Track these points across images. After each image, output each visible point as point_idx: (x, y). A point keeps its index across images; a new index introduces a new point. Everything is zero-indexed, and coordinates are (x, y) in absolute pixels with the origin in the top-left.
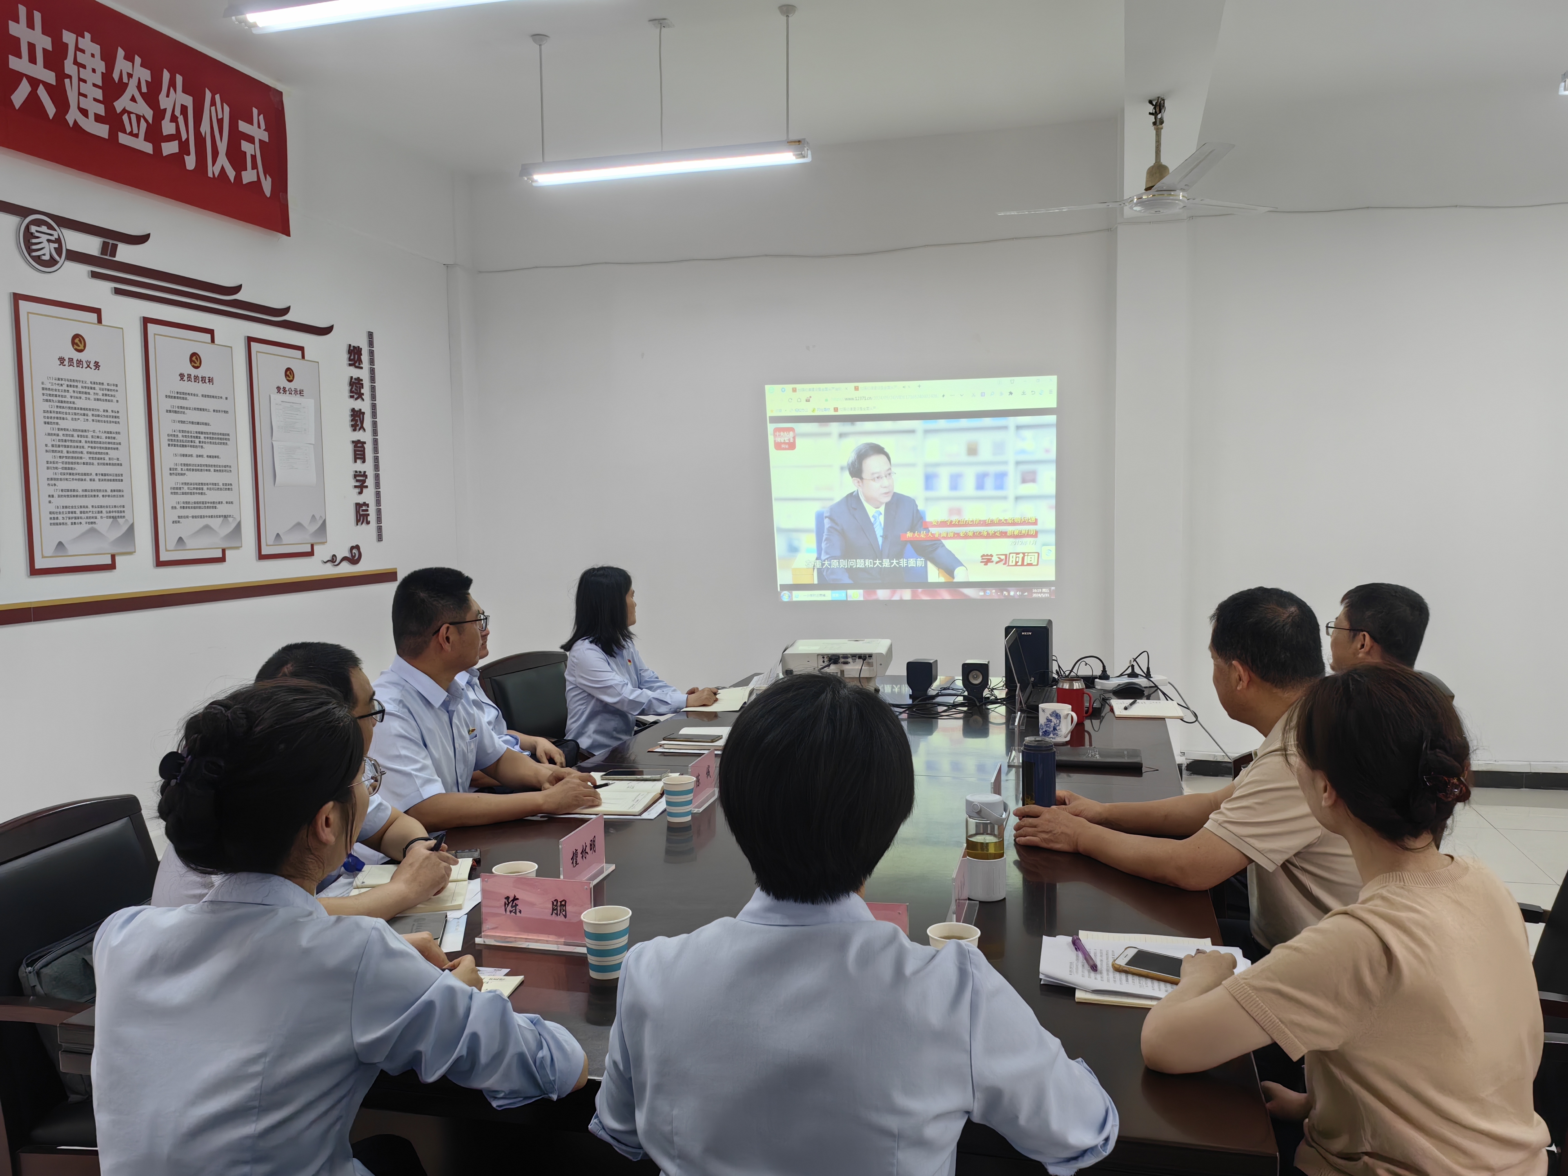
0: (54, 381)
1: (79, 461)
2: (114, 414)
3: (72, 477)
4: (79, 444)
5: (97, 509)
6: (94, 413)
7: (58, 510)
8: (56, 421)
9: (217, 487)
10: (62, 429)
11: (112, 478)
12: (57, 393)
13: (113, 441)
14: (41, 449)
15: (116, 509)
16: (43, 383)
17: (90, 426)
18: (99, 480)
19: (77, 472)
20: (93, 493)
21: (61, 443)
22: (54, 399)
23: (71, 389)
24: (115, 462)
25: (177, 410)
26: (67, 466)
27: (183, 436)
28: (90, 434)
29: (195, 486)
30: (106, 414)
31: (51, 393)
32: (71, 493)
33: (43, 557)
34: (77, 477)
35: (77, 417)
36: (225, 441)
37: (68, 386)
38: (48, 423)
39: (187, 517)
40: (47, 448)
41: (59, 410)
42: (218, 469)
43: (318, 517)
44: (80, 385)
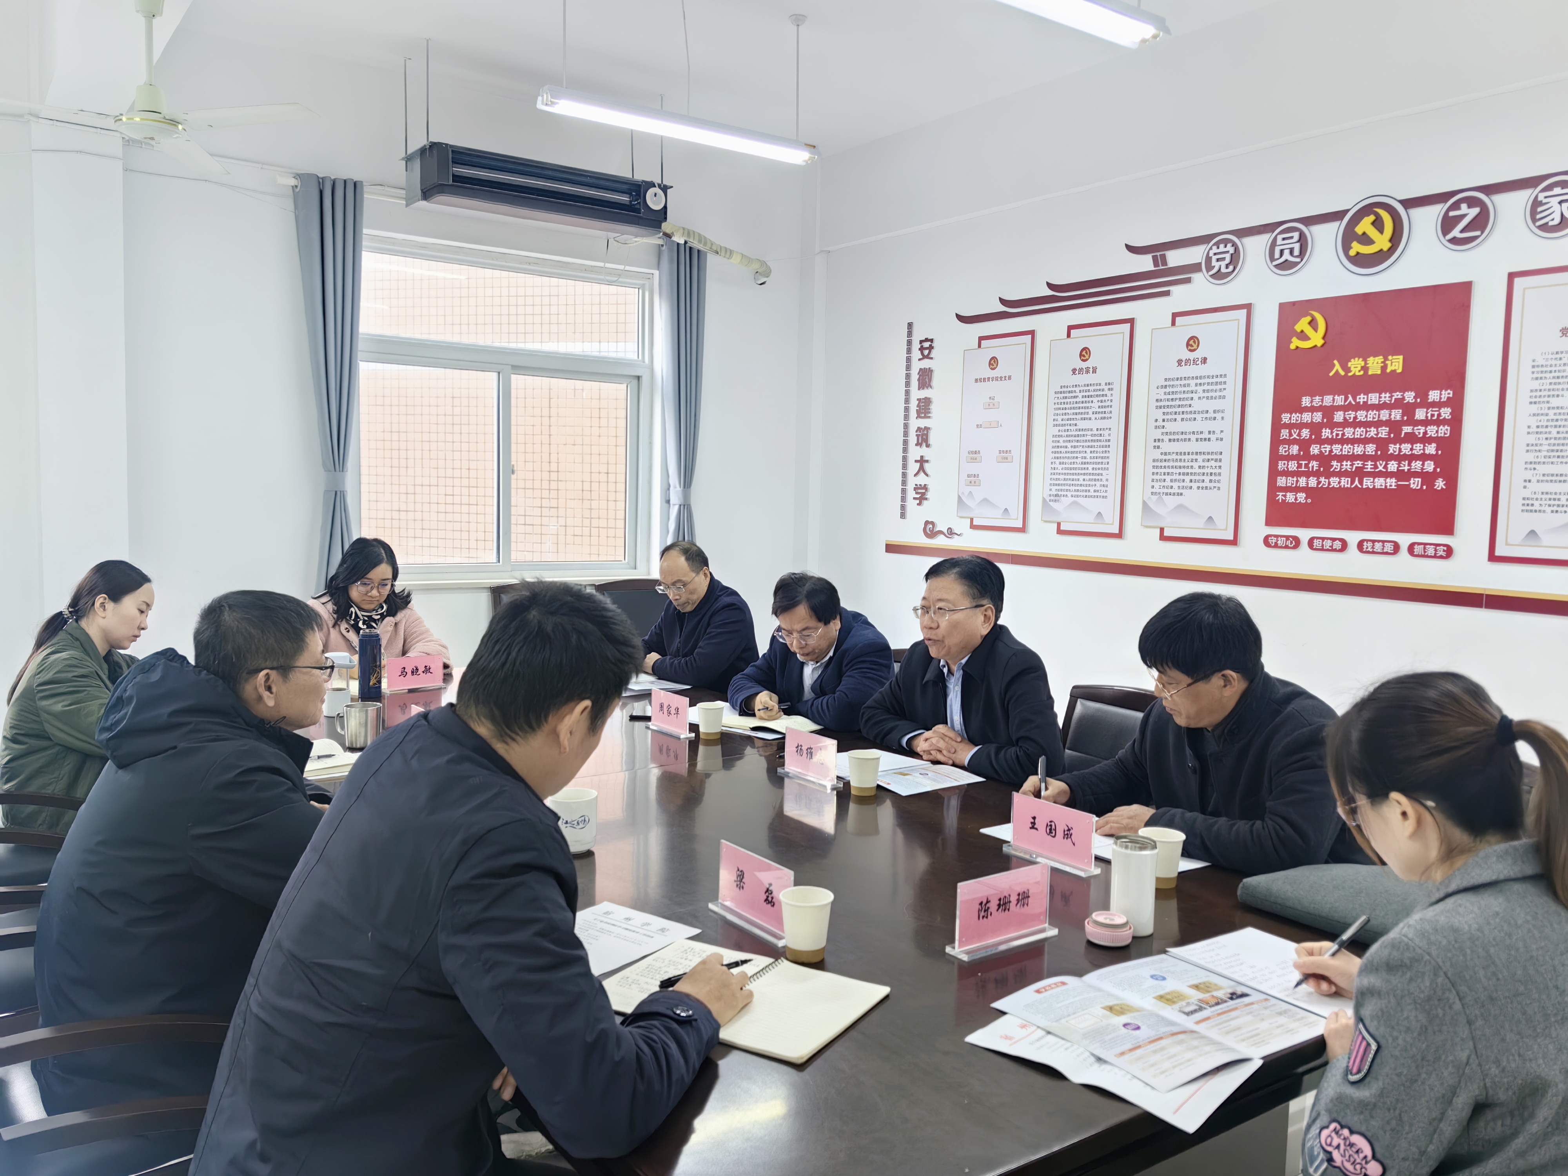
0: (1550, 356)
3: (1560, 460)
7: (1535, 496)
8: (1546, 399)
10: (1553, 408)
12: (1554, 368)
16: (1534, 361)
21: (1549, 424)
22: (1548, 375)
26: (1556, 448)
31: (1544, 369)
32: (1556, 478)
33: (1507, 544)
38: (1535, 403)
40: (1530, 430)
41: (1553, 387)
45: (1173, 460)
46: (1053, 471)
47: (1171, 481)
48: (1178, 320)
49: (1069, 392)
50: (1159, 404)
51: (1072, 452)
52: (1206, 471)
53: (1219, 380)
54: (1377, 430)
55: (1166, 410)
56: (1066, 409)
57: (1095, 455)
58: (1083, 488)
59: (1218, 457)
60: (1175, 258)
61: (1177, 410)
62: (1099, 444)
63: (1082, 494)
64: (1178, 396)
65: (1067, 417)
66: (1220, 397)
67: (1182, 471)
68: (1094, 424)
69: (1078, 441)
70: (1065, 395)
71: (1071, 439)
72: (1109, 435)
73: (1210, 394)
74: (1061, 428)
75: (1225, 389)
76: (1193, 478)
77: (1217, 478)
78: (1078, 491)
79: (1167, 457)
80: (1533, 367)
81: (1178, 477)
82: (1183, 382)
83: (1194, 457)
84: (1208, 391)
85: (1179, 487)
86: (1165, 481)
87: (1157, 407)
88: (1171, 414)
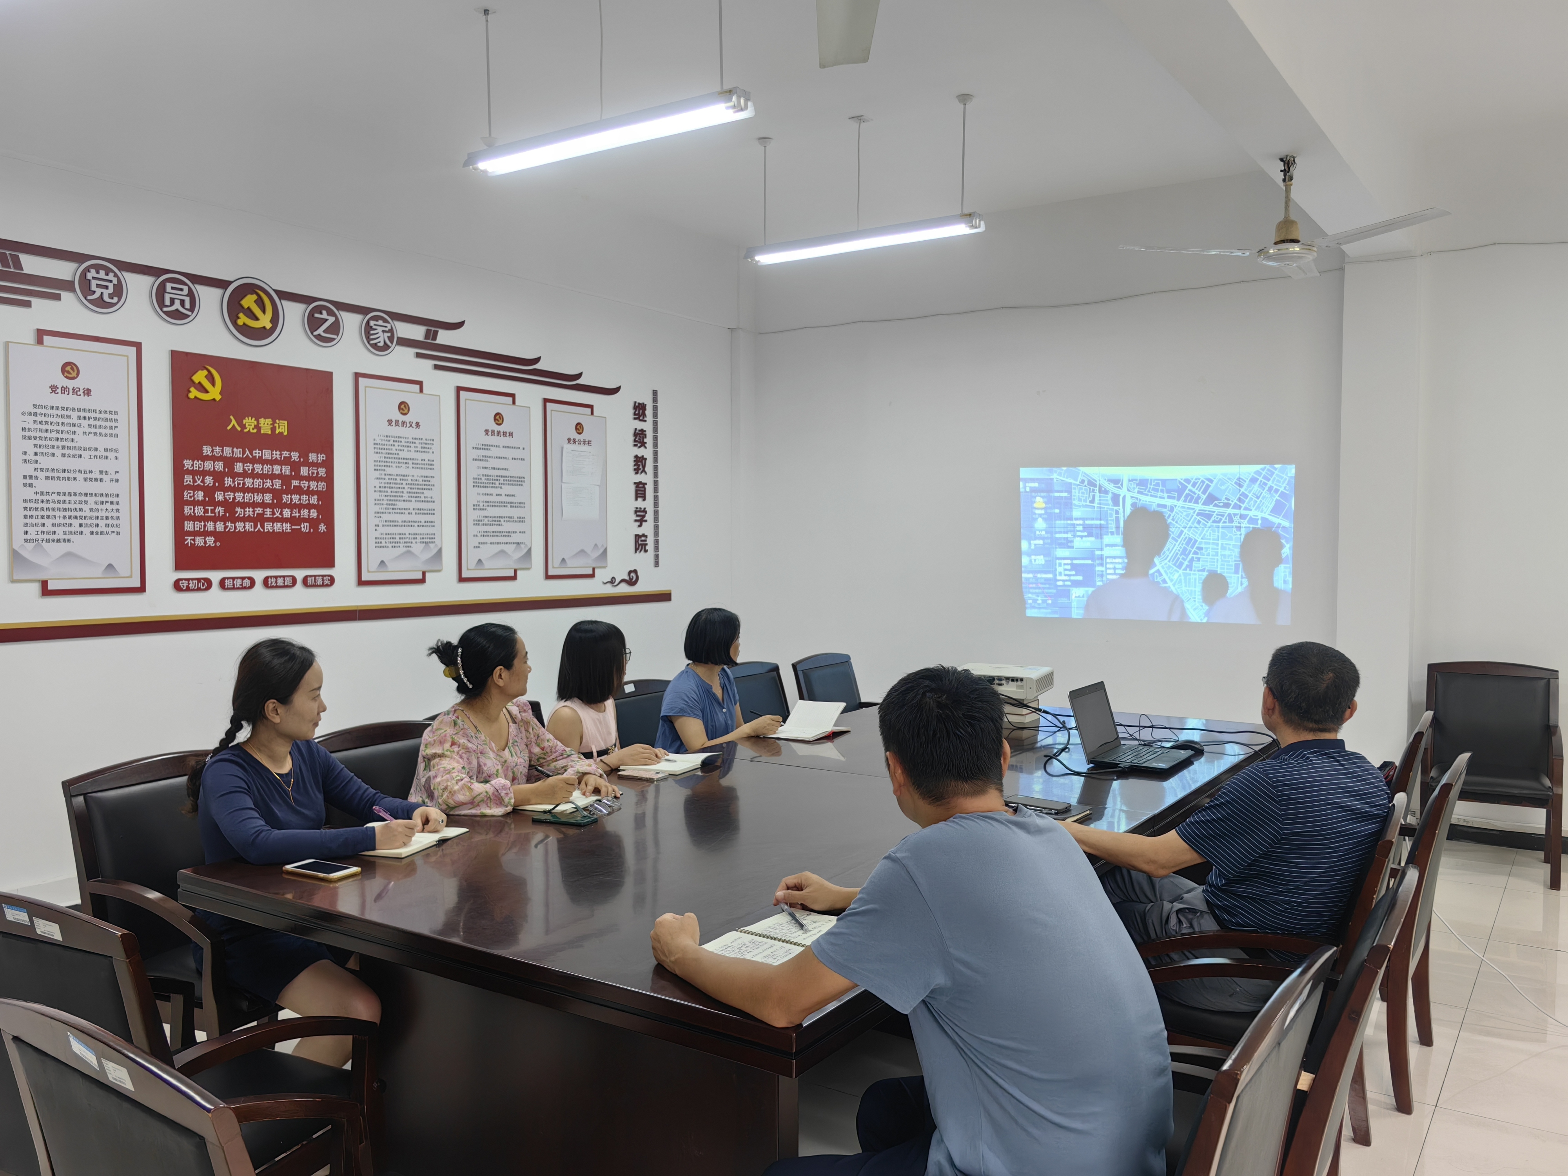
0: (383, 438)
1: (401, 499)
2: (430, 463)
3: (394, 511)
4: (401, 486)
5: (413, 536)
6: (414, 462)
7: (382, 536)
8: (383, 468)
9: (512, 519)
10: (388, 475)
11: (426, 512)
12: (385, 447)
13: (427, 483)
14: (371, 489)
15: (429, 536)
16: (374, 440)
17: (410, 472)
18: (416, 513)
19: (399, 507)
20: (410, 524)
21: (386, 485)
22: (383, 451)
23: (396, 444)
24: (429, 499)
25: (482, 458)
26: (391, 502)
27: (485, 479)
28: (410, 478)
29: (494, 519)
30: (423, 462)
31: (381, 447)
32: (393, 524)
33: (369, 572)
34: (398, 511)
35: (400, 465)
36: (521, 483)
37: (394, 441)
38: (377, 470)
39: (486, 543)
40: (376, 489)
41: (386, 460)
42: (514, 505)
43: (600, 546)
44: (403, 440)
45: (54, 502)
47: (53, 525)
48: (46, 338)
50: (27, 434)
52: (99, 514)
53: (108, 416)
54: (272, 482)
55: (38, 442)
59: (115, 499)
60: (31, 264)
61: (56, 443)
64: (55, 428)
66: (111, 435)
67: (67, 514)
73: (98, 431)
75: (117, 427)
76: (84, 522)
77: (115, 522)
79: (45, 498)
80: (375, 444)
81: (62, 521)
82: (60, 412)
83: (83, 498)
84: (95, 426)
85: (65, 533)
86: (43, 525)
87: (24, 437)
88: (46, 447)
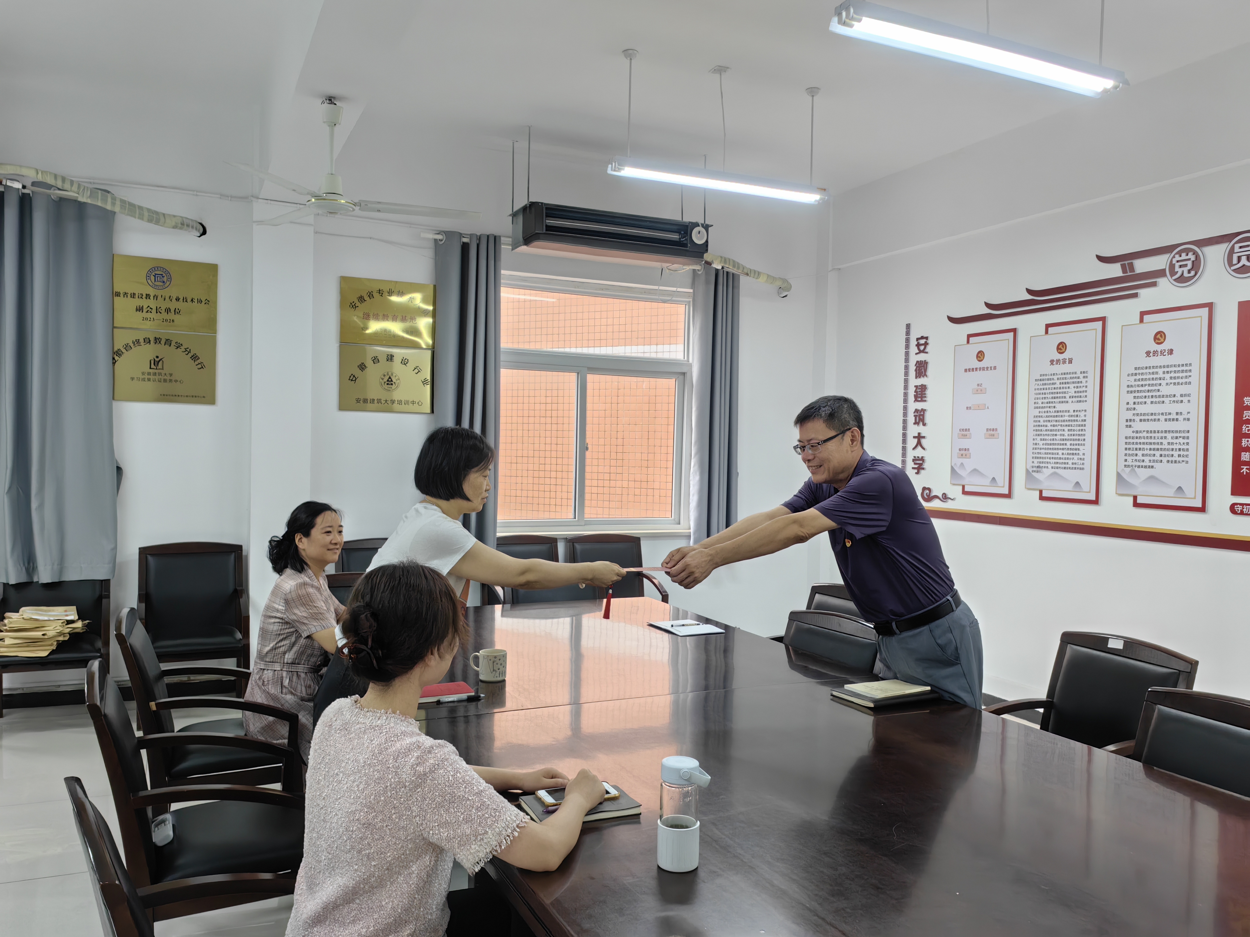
45: (1144, 438)
46: (1035, 446)
47: (1143, 455)
48: (1146, 317)
49: (1048, 379)
50: (1130, 389)
51: (1051, 431)
52: (1174, 447)
53: (1185, 368)
55: (1136, 395)
56: (1045, 394)
57: (1073, 433)
58: (1061, 461)
59: (1186, 435)
60: (1142, 266)
61: (1147, 394)
62: (1076, 423)
63: (1061, 466)
64: (1147, 382)
65: (1046, 401)
66: (1186, 383)
67: (1152, 447)
68: (1071, 407)
69: (1056, 421)
70: (1044, 382)
71: (1050, 419)
72: (1085, 416)
73: (1176, 381)
74: (1041, 410)
75: (1190, 376)
76: (1163, 453)
77: (1185, 453)
78: (1057, 463)
79: (1138, 435)
81: (1148, 452)
82: (1151, 371)
83: (1164, 435)
84: (1175, 378)
85: (1150, 461)
86: (1136, 455)
87: (1128, 392)
88: (1141, 397)
